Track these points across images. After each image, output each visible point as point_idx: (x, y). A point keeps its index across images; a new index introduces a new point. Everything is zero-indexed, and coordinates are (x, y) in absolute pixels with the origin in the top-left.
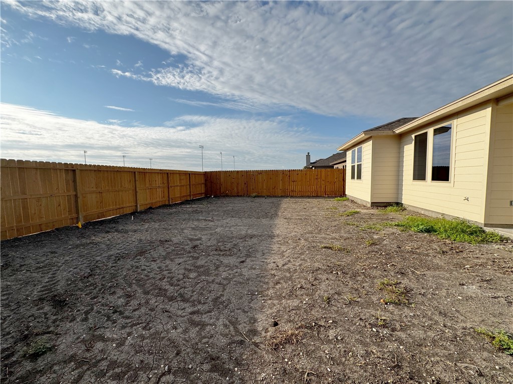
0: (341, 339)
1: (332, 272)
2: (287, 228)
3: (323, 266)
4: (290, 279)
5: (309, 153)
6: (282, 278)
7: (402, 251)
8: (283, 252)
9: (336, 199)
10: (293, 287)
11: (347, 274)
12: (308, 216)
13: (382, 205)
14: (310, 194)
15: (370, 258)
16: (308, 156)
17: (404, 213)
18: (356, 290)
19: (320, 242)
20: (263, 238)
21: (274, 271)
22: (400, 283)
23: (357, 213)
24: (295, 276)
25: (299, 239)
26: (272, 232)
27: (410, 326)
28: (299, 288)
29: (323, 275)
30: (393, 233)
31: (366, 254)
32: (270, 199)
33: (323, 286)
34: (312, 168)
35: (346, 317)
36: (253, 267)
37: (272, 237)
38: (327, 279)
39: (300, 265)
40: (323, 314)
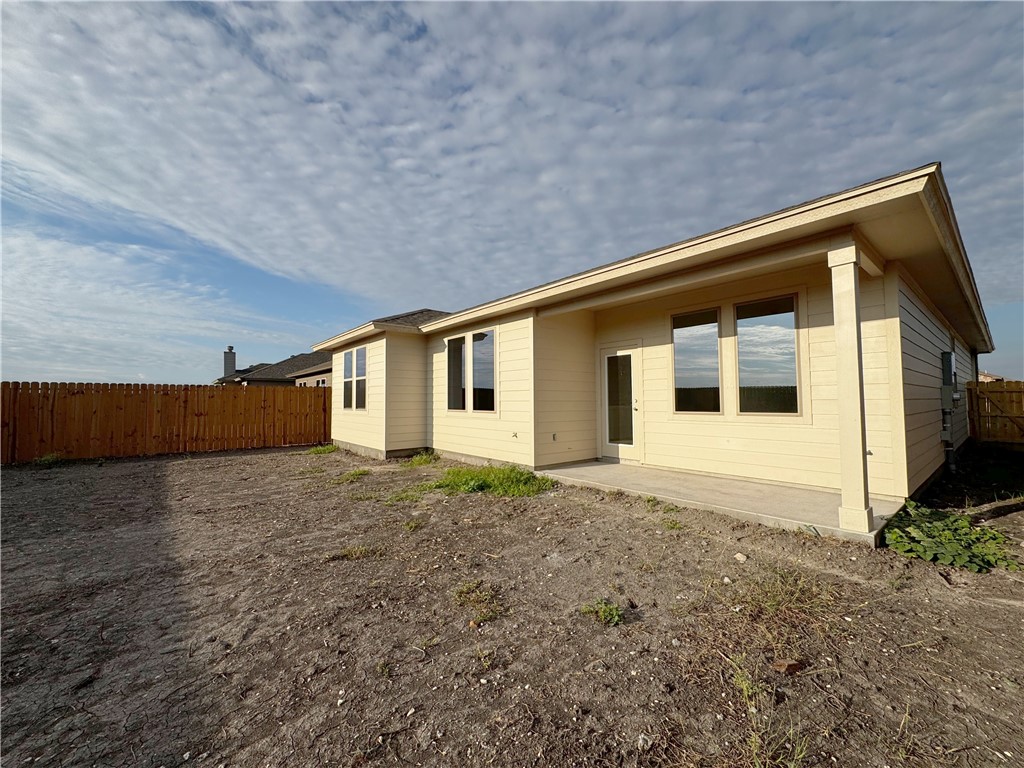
0: (444, 735)
1: (369, 607)
2: (215, 538)
3: (346, 600)
4: (278, 662)
5: (231, 348)
6: (255, 672)
7: (462, 529)
8: (229, 602)
9: (313, 449)
10: (296, 681)
11: (398, 599)
12: (261, 496)
13: (403, 454)
14: (246, 443)
15: (423, 555)
16: (230, 356)
17: (438, 464)
18: (426, 623)
19: (316, 550)
20: (143, 582)
21: (223, 664)
22: (482, 581)
23: (366, 474)
24: (288, 649)
25: (261, 557)
26: (168, 559)
27: (521, 645)
28: (311, 676)
29: (352, 620)
30: (439, 502)
31: (415, 549)
32: (119, 466)
33: (364, 644)
34: (240, 383)
35: (432, 686)
36: (141, 681)
37: (174, 571)
38: (366, 625)
39: (291, 619)
40: (391, 705)
